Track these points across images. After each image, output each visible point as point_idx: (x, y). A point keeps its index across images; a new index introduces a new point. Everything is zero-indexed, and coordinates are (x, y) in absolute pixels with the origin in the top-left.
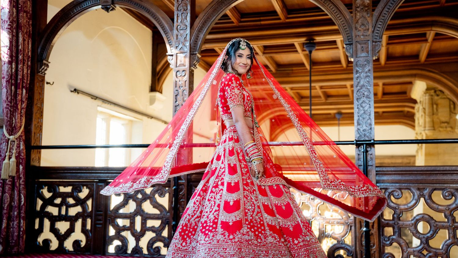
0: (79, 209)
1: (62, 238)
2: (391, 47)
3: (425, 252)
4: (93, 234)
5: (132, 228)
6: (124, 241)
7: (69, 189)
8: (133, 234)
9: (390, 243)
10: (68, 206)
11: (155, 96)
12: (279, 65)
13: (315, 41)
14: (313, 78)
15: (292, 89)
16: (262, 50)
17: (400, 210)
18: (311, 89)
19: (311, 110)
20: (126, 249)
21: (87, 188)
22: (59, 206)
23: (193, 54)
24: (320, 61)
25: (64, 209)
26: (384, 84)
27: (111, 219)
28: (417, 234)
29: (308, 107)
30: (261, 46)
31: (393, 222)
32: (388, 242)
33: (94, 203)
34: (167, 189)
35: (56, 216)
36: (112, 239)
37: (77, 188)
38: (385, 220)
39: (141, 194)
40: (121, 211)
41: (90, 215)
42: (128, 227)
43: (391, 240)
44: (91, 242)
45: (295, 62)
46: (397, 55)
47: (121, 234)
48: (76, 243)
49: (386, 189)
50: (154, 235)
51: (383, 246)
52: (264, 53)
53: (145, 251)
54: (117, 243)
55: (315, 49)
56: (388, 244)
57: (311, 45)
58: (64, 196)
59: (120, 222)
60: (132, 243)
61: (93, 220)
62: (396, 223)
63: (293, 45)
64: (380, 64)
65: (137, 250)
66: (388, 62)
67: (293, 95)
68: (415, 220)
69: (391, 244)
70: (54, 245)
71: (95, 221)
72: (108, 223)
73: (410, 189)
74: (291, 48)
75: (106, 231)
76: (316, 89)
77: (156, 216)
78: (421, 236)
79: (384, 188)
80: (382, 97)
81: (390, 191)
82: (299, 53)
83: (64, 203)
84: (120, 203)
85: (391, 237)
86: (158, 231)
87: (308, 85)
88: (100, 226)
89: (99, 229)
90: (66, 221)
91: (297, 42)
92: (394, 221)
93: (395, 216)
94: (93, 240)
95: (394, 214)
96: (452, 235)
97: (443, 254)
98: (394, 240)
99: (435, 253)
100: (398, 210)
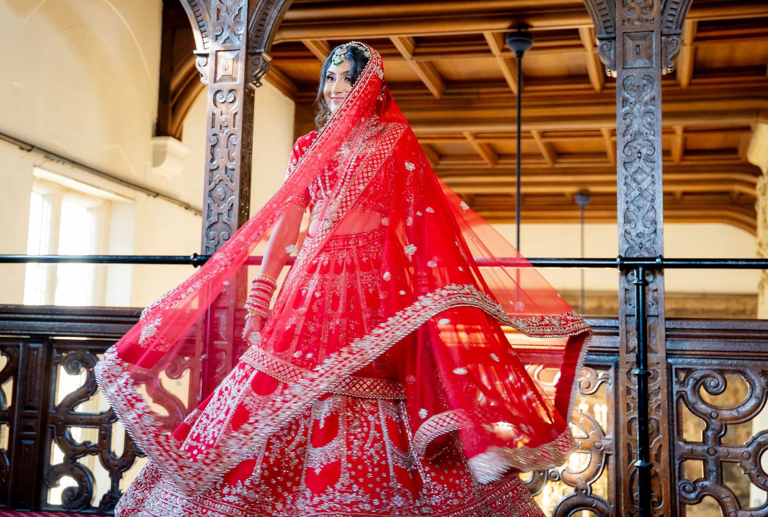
2: (703, 46)
4: (12, 460)
5: (102, 448)
6: (85, 478)
8: (107, 463)
9: (697, 496)
11: (165, 146)
12: (448, 82)
13: (530, 29)
14: (525, 113)
15: (476, 136)
16: (411, 47)
17: (721, 420)
18: (519, 138)
19: (519, 184)
20: (90, 497)
23: (255, 54)
24: (539, 74)
26: (686, 131)
27: (57, 426)
29: (514, 179)
30: (408, 38)
31: (706, 448)
32: (693, 495)
33: (18, 389)
34: (187, 358)
36: (58, 472)
38: (686, 442)
40: (80, 409)
41: (7, 416)
42: (95, 446)
43: (699, 490)
45: (484, 75)
46: (717, 65)
47: (78, 461)
49: (689, 371)
51: (680, 503)
52: (414, 54)
54: (68, 482)
55: (529, 48)
56: (693, 500)
57: (522, 38)
59: (78, 434)
60: (102, 484)
61: (15, 429)
62: (712, 452)
63: (480, 38)
64: (678, 85)
66: (694, 81)
67: (479, 150)
68: (755, 445)
69: (698, 500)
71: (18, 432)
72: (49, 436)
73: (743, 373)
74: (476, 44)
75: (43, 453)
76: (532, 137)
79: (683, 369)
80: (682, 160)
81: (697, 375)
82: (494, 56)
84: (78, 390)
85: (701, 484)
87: (514, 128)
88: (32, 442)
89: (27, 450)
91: (490, 31)
92: (708, 445)
93: (710, 433)
94: (11, 475)
95: (707, 429)
98: (705, 491)
100: (717, 421)
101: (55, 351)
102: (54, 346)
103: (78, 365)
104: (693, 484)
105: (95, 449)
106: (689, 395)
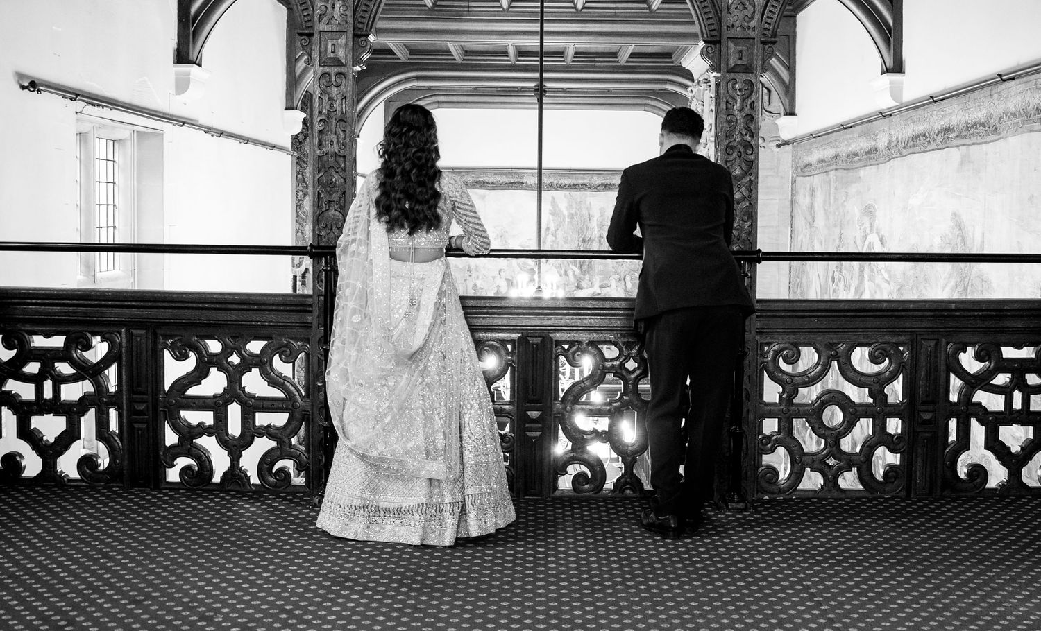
0: (86, 387)
1: (50, 452)
3: (831, 462)
4: (125, 440)
5: (219, 429)
6: (202, 457)
7: (58, 341)
8: (224, 442)
10: (59, 380)
17: (794, 384)
20: (211, 475)
21: (102, 341)
22: (37, 380)
23: (361, 36)
25: (48, 386)
27: (170, 409)
28: (819, 429)
31: (780, 407)
32: (768, 447)
33: (123, 373)
34: (300, 343)
35: (28, 403)
36: (175, 452)
37: (79, 341)
38: (765, 403)
39: (240, 355)
40: (193, 391)
41: (115, 401)
42: (210, 427)
43: (773, 442)
44: (122, 460)
47: (194, 441)
48: (87, 462)
50: (274, 444)
51: (758, 452)
53: (254, 479)
54: (183, 462)
56: (768, 450)
58: (48, 357)
59: (193, 417)
60: (220, 462)
61: (125, 413)
62: (785, 411)
65: (235, 475)
68: (819, 403)
69: (773, 450)
70: (32, 465)
71: (128, 417)
72: (161, 419)
73: (813, 345)
75: (160, 437)
77: (279, 404)
78: (827, 433)
83: (47, 372)
84: (188, 374)
85: (775, 437)
86: (281, 435)
88: (145, 426)
89: (140, 432)
90: (57, 413)
92: (783, 405)
93: (784, 396)
94: (126, 456)
95: (783, 393)
96: (880, 428)
97: (862, 463)
98: (779, 442)
99: (848, 461)
100: (791, 386)
101: (160, 337)
102: (159, 331)
103: (186, 350)
104: (769, 438)
105: (212, 431)
106: (771, 365)
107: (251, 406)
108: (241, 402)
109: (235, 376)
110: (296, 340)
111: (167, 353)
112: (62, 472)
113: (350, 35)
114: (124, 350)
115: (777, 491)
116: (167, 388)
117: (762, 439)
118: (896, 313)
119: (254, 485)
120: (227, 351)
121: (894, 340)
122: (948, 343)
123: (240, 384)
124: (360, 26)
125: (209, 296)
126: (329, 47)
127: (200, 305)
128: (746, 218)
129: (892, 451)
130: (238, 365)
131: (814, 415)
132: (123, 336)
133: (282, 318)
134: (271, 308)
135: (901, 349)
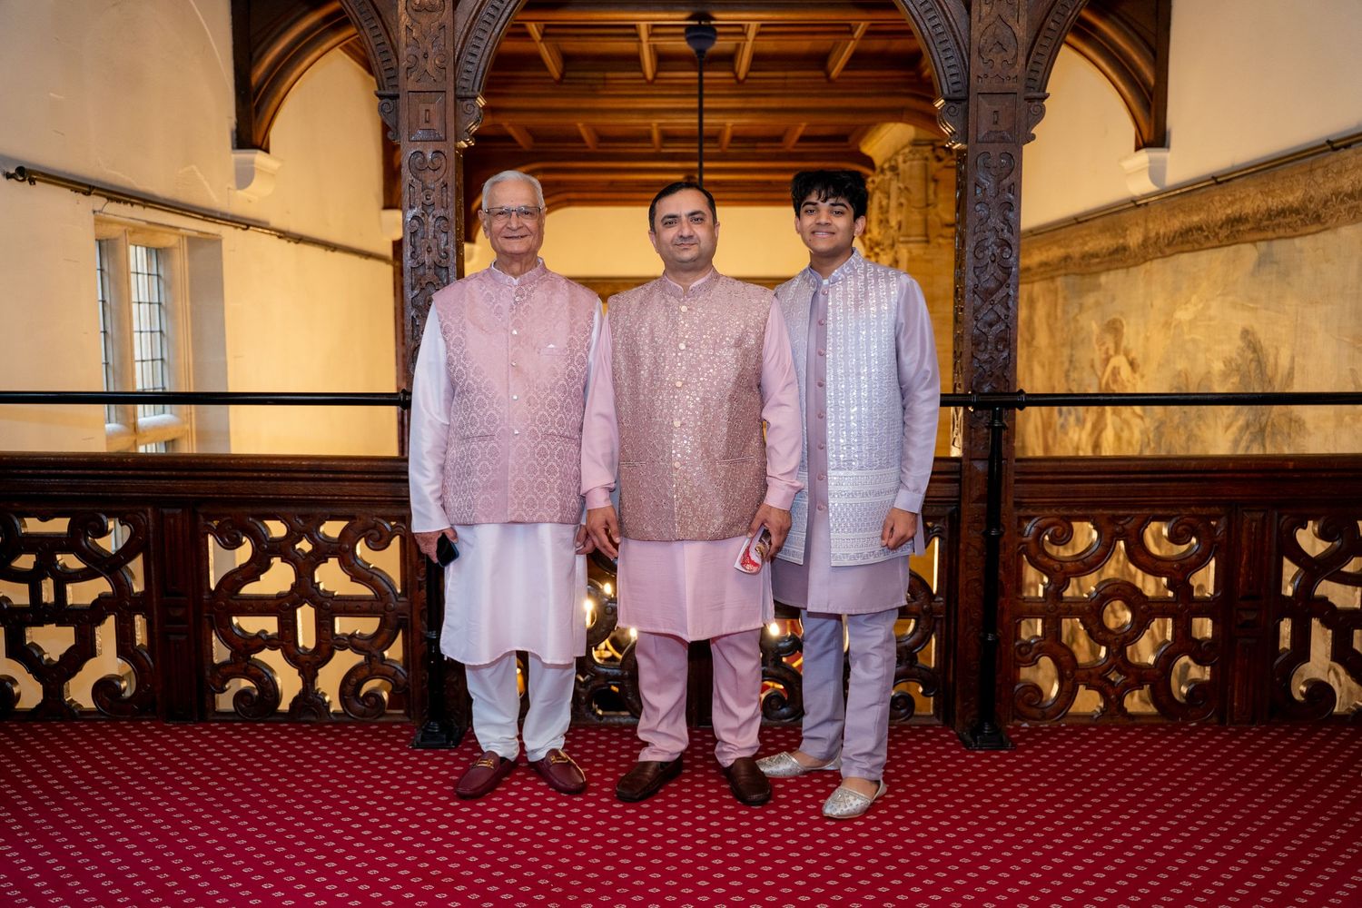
0: (101, 586)
1: (54, 675)
3: (1114, 677)
4: (157, 657)
5: (285, 640)
6: (262, 676)
7: (60, 525)
8: (293, 656)
9: (1034, 656)
10: (64, 579)
17: (1065, 573)
20: (276, 697)
21: (122, 525)
22: (31, 580)
23: (466, 98)
25: (48, 587)
27: (217, 616)
28: (1098, 632)
31: (1046, 604)
32: (1028, 658)
33: (152, 567)
34: (394, 523)
35: (21, 609)
36: (225, 673)
37: (90, 523)
38: (1023, 599)
39: (312, 540)
40: (249, 589)
41: (141, 604)
42: (274, 637)
43: (1035, 652)
44: (154, 684)
47: (253, 657)
48: (104, 688)
50: (360, 658)
51: (1014, 665)
53: (336, 706)
54: (240, 684)
56: (1028, 662)
58: (46, 547)
59: (251, 624)
60: (288, 682)
61: (155, 620)
62: (1053, 608)
65: (309, 700)
68: (1097, 597)
69: (1034, 662)
70: (30, 693)
71: (160, 624)
72: (208, 626)
73: (1091, 520)
75: (202, 649)
77: (366, 605)
78: (1110, 638)
83: (46, 566)
84: (241, 567)
85: (1037, 643)
86: (369, 648)
88: (183, 638)
89: (178, 647)
90: (61, 623)
92: (1049, 601)
93: (1051, 589)
94: (160, 679)
95: (1049, 585)
96: (1183, 630)
97: (1157, 678)
98: (1042, 651)
99: (1138, 676)
100: (1060, 575)
101: (202, 518)
102: (200, 511)
103: (237, 535)
104: (1028, 644)
105: (275, 642)
106: (1033, 546)
107: (328, 608)
108: (313, 604)
109: (304, 568)
110: (389, 519)
111: (211, 539)
112: (72, 701)
113: (451, 97)
114: (151, 536)
115: (1039, 717)
116: (213, 587)
117: (1021, 645)
118: (1208, 475)
119: (335, 713)
120: (293, 536)
121: (1205, 512)
122: (1280, 516)
123: (313, 579)
124: (464, 84)
125: (265, 461)
126: (423, 113)
127: (255, 474)
128: (1000, 347)
129: (1200, 662)
130: (310, 553)
131: (1092, 613)
132: (150, 516)
133: (366, 490)
134: (352, 476)
135: (1213, 523)
